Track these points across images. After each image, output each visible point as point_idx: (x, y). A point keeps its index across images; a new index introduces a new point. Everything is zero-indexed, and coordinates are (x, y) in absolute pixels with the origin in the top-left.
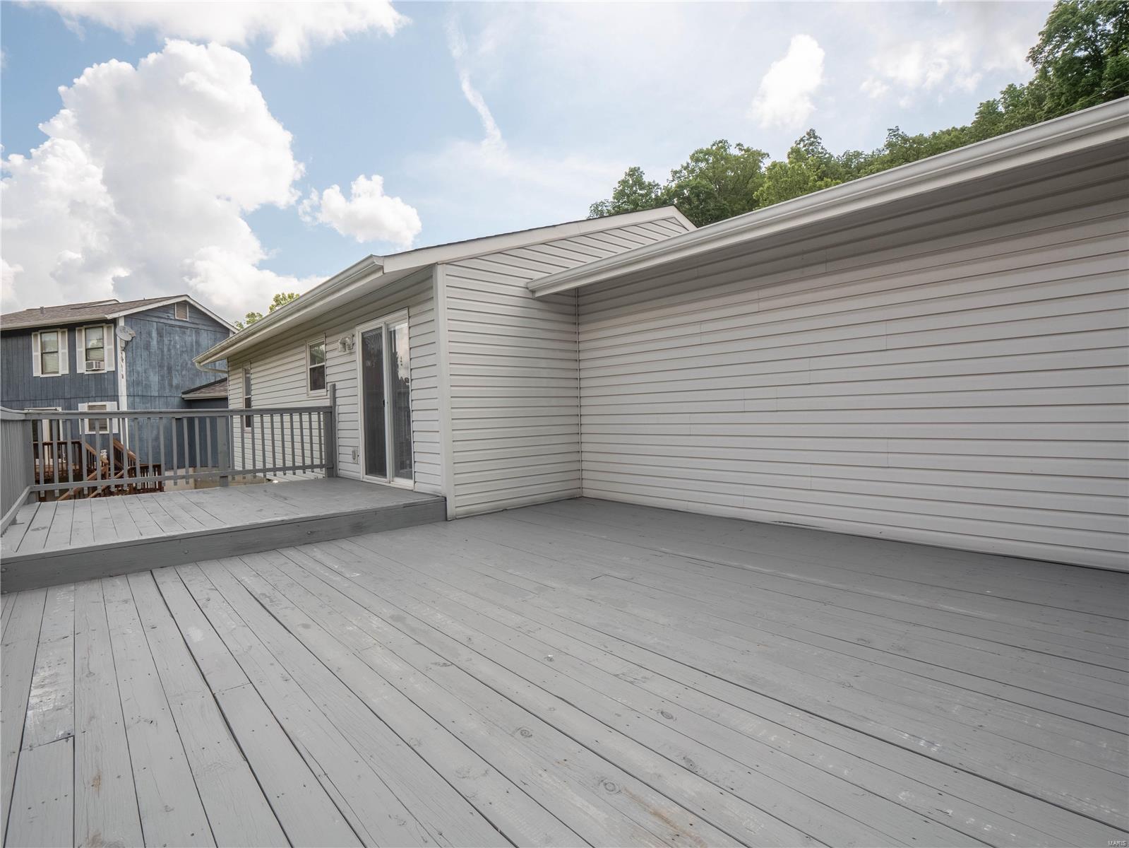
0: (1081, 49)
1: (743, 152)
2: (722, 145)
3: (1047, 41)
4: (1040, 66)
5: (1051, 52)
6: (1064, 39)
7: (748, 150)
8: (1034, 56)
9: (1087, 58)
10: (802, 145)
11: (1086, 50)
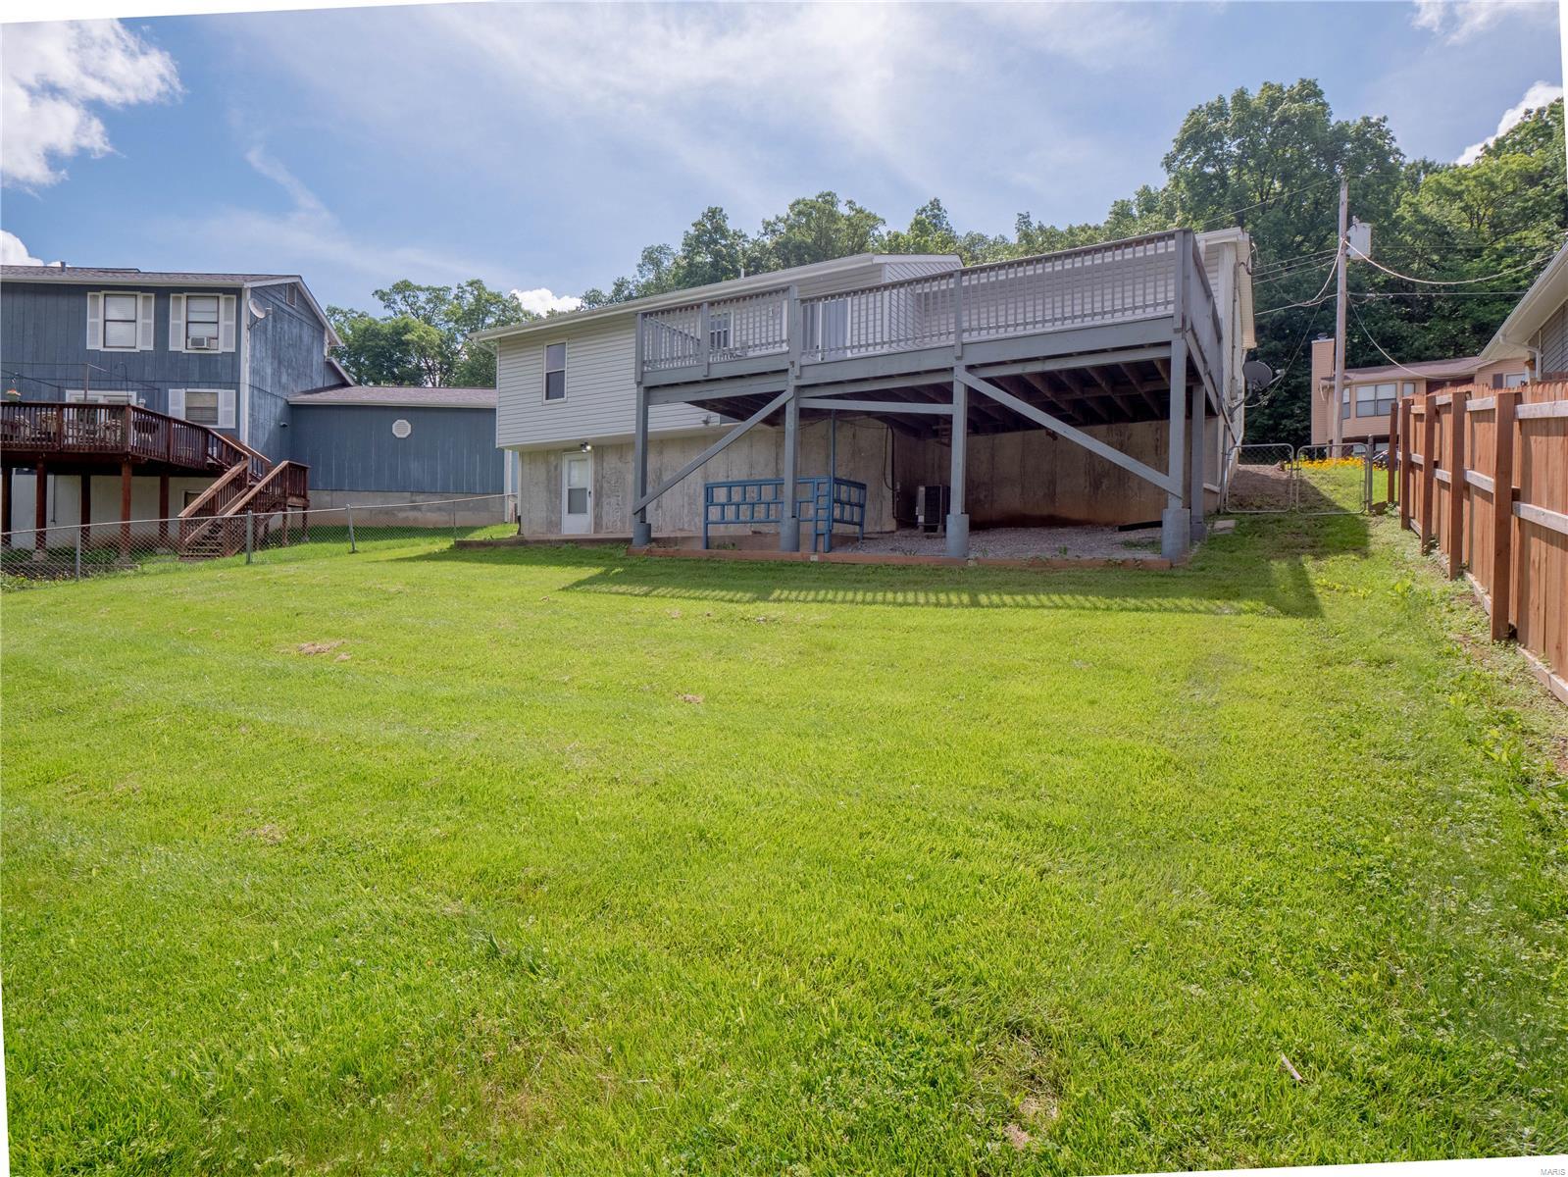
0: (1209, 166)
1: (853, 213)
2: (829, 199)
3: (1180, 150)
4: (1173, 175)
5: (1183, 162)
6: (1195, 151)
7: (860, 211)
8: (1168, 163)
9: (1215, 176)
10: (924, 216)
11: (1214, 166)
